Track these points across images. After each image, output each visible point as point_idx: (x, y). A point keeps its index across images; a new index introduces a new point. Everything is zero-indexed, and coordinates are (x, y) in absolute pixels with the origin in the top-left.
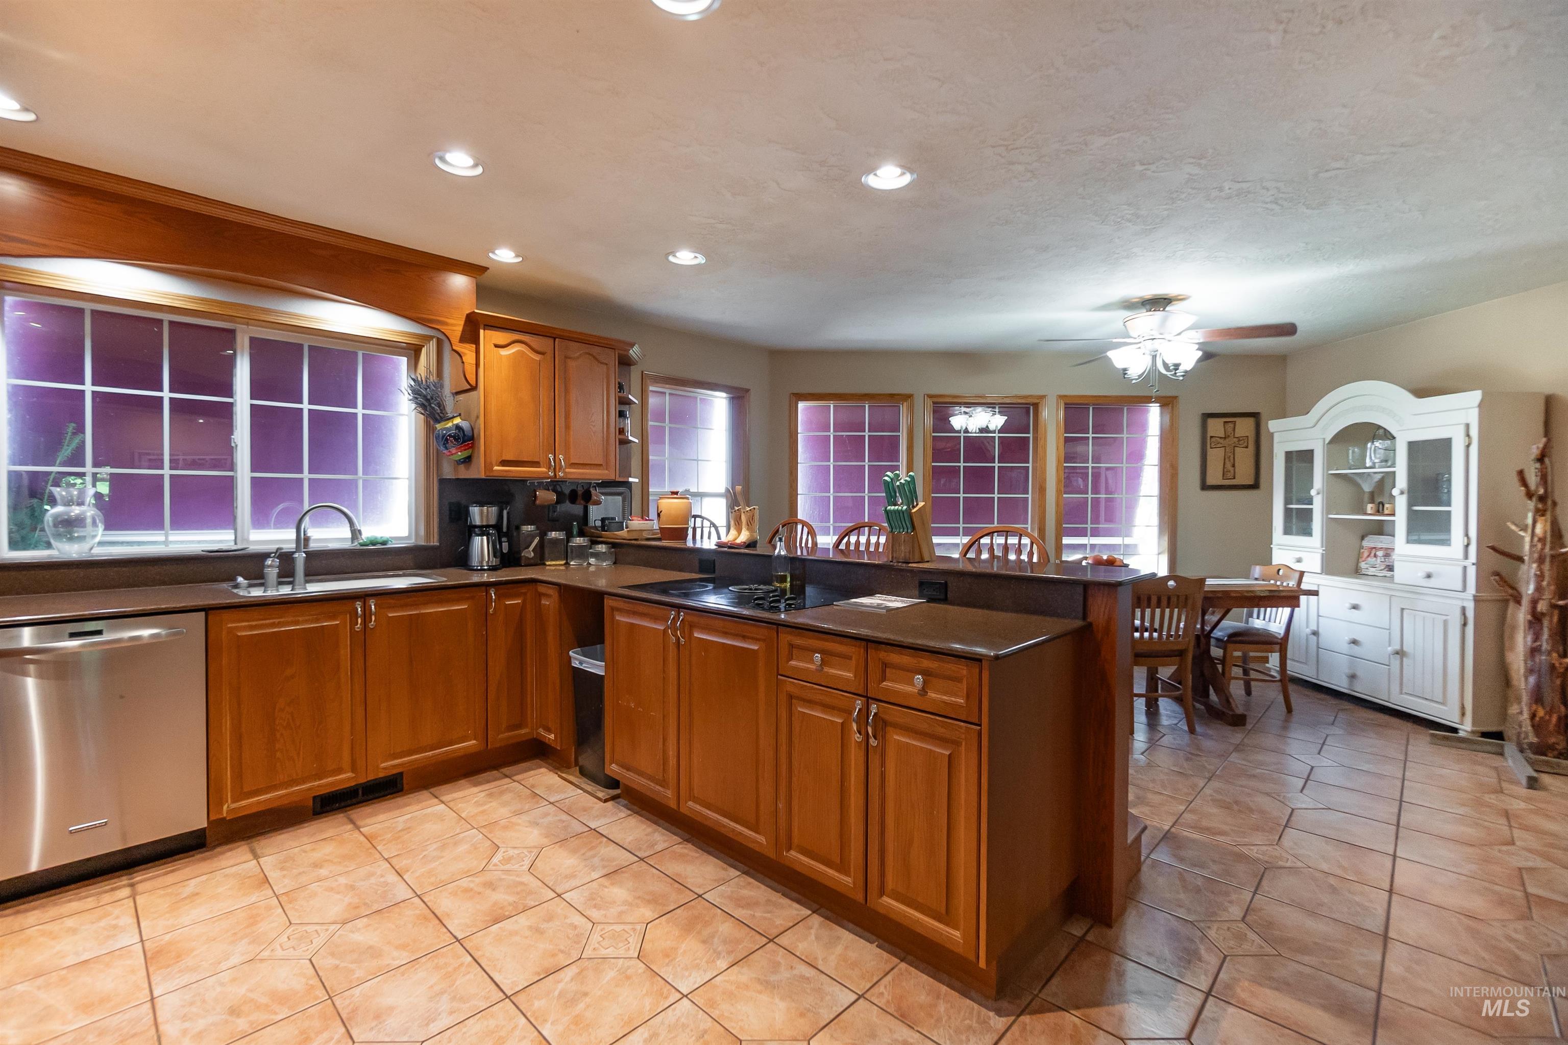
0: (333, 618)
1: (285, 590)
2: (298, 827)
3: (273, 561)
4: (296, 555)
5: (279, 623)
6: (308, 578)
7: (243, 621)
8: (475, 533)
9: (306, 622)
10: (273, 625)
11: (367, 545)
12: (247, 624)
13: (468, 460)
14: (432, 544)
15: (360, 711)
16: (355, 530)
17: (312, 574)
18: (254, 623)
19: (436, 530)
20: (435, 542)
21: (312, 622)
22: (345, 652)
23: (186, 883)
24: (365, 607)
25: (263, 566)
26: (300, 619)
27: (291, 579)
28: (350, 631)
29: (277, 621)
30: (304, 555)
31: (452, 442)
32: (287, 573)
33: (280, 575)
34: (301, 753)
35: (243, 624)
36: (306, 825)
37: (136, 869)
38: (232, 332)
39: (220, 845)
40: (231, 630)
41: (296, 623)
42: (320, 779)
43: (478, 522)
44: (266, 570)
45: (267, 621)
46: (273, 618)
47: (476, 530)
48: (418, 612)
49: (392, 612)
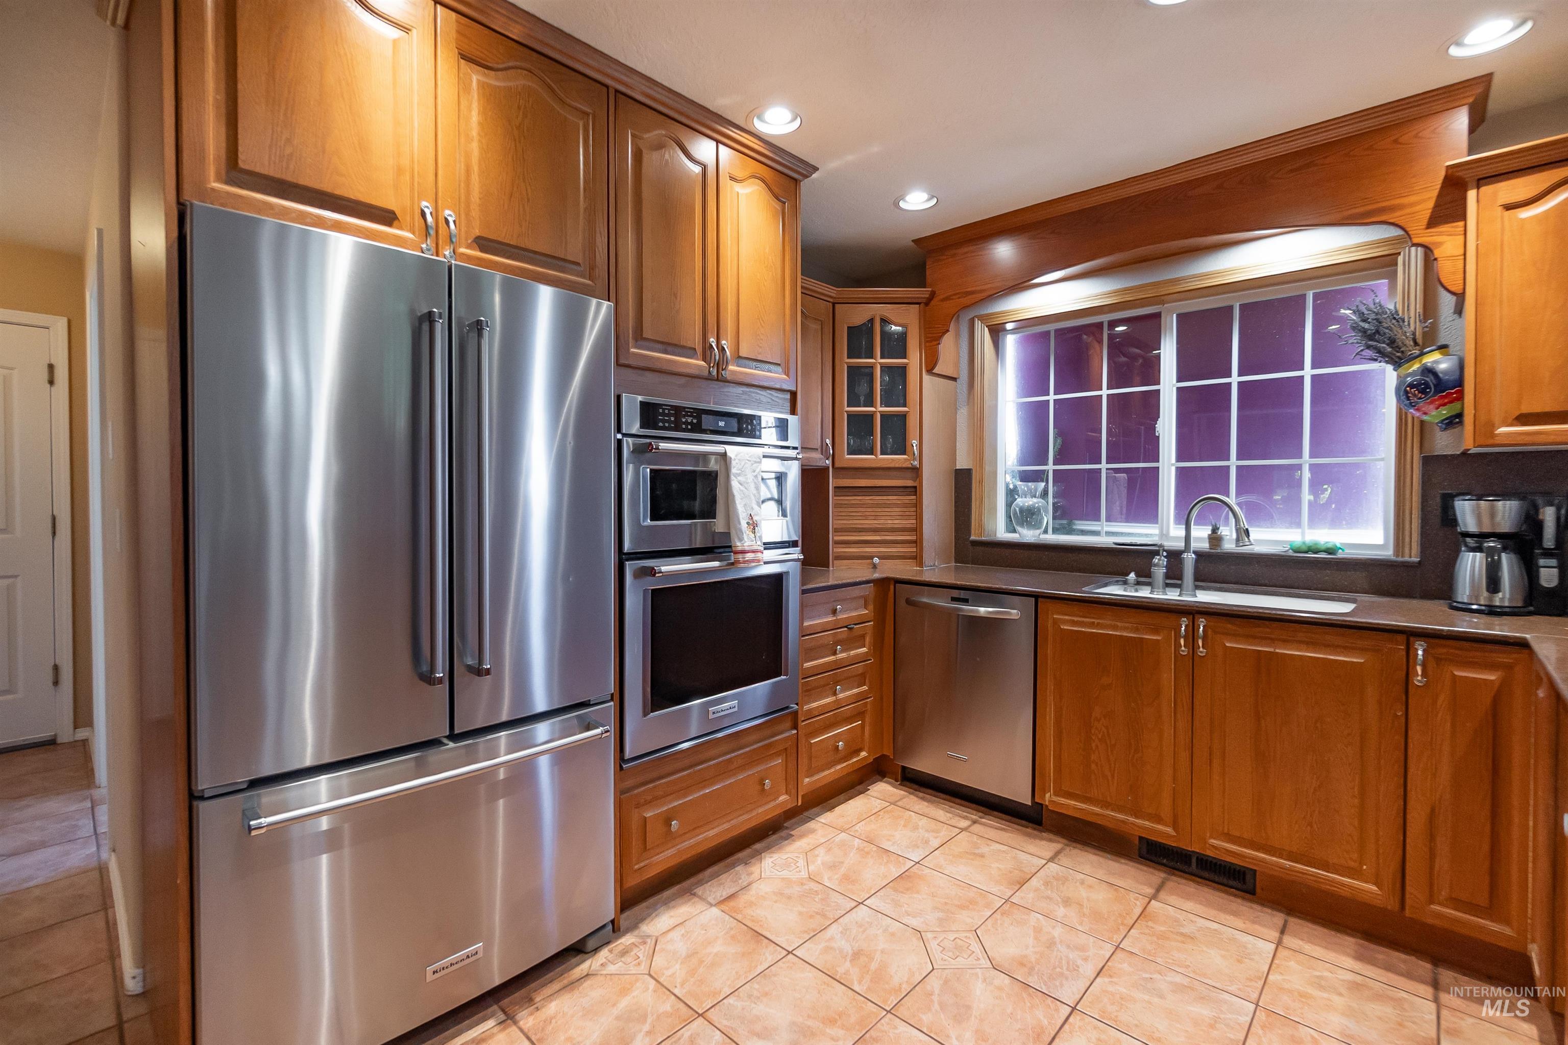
0: (1156, 631)
1: (1172, 595)
2: (1114, 857)
3: (1159, 560)
4: (1185, 555)
5: (1098, 624)
6: (1168, 581)
7: (1066, 615)
8: (1466, 546)
9: (1125, 629)
10: (1092, 625)
11: (1306, 552)
12: (1070, 618)
13: (1454, 421)
14: (1407, 559)
15: (1184, 756)
16: (1240, 528)
17: (1203, 579)
18: (1076, 619)
19: (1416, 537)
20: (1413, 556)
21: (1132, 630)
22: (1168, 677)
23: (989, 842)
24: (1193, 628)
25: (1150, 565)
26: (1119, 624)
27: (1179, 582)
28: (1175, 653)
29: (1096, 621)
30: (1193, 556)
31: (1415, 395)
32: (1174, 576)
33: (1167, 576)
34: (1116, 775)
35: (1067, 617)
36: (1123, 861)
37: (996, 813)
38: (1157, 316)
39: (1050, 831)
40: (1055, 622)
41: (1115, 628)
42: (1137, 817)
43: (1472, 527)
44: (1153, 569)
45: (1087, 620)
46: (1093, 618)
47: (1468, 540)
48: (1271, 650)
49: (1230, 642)
